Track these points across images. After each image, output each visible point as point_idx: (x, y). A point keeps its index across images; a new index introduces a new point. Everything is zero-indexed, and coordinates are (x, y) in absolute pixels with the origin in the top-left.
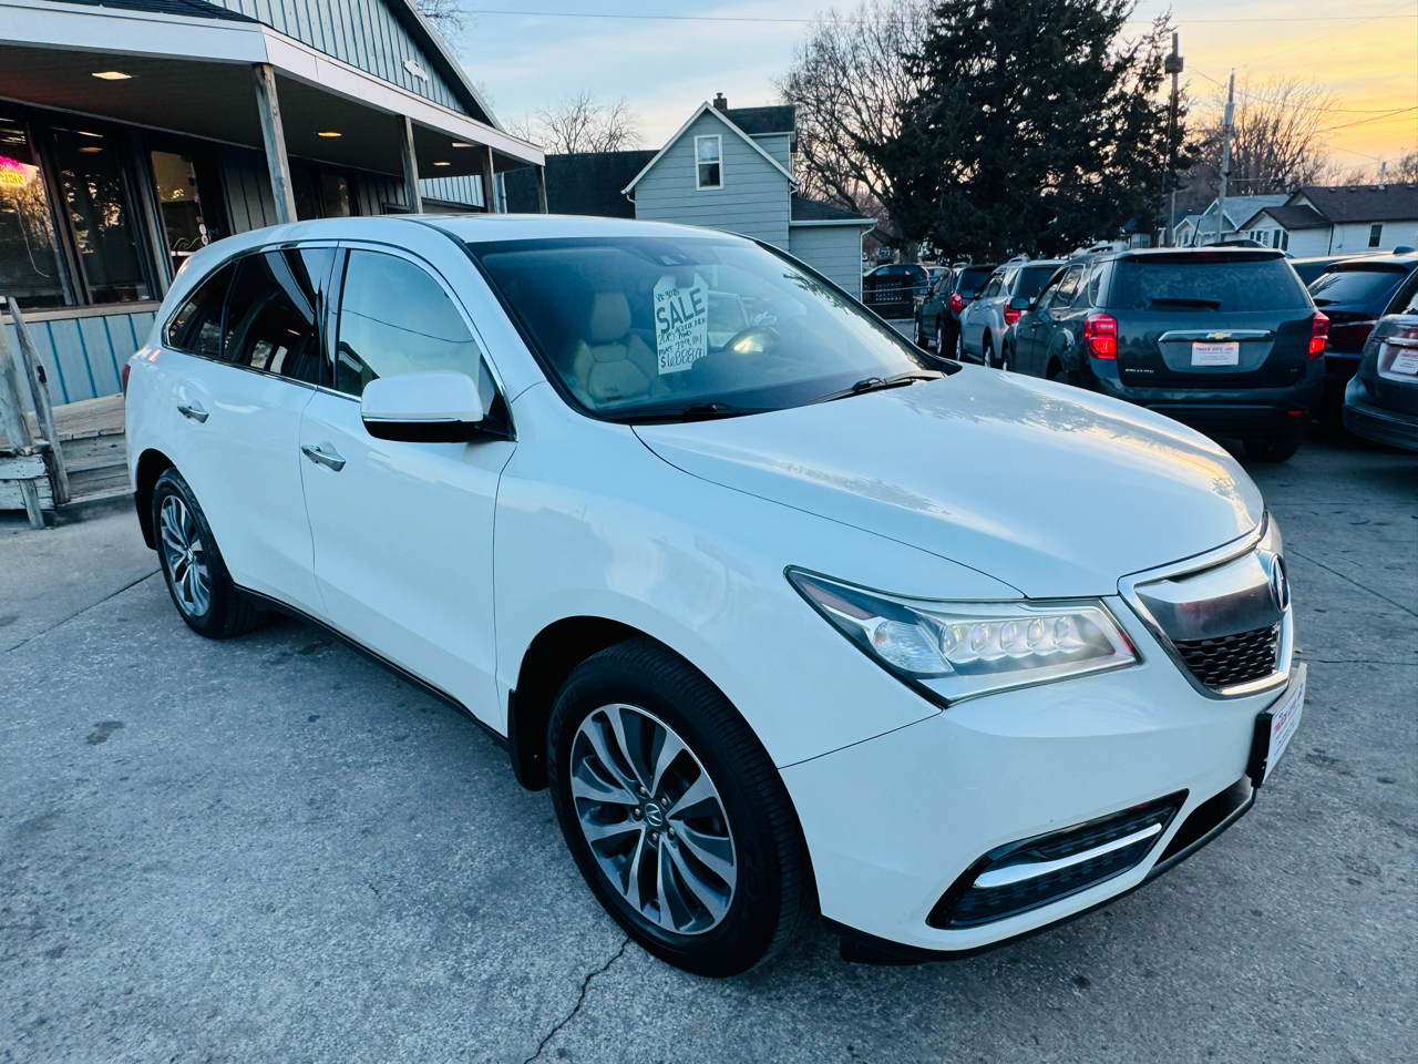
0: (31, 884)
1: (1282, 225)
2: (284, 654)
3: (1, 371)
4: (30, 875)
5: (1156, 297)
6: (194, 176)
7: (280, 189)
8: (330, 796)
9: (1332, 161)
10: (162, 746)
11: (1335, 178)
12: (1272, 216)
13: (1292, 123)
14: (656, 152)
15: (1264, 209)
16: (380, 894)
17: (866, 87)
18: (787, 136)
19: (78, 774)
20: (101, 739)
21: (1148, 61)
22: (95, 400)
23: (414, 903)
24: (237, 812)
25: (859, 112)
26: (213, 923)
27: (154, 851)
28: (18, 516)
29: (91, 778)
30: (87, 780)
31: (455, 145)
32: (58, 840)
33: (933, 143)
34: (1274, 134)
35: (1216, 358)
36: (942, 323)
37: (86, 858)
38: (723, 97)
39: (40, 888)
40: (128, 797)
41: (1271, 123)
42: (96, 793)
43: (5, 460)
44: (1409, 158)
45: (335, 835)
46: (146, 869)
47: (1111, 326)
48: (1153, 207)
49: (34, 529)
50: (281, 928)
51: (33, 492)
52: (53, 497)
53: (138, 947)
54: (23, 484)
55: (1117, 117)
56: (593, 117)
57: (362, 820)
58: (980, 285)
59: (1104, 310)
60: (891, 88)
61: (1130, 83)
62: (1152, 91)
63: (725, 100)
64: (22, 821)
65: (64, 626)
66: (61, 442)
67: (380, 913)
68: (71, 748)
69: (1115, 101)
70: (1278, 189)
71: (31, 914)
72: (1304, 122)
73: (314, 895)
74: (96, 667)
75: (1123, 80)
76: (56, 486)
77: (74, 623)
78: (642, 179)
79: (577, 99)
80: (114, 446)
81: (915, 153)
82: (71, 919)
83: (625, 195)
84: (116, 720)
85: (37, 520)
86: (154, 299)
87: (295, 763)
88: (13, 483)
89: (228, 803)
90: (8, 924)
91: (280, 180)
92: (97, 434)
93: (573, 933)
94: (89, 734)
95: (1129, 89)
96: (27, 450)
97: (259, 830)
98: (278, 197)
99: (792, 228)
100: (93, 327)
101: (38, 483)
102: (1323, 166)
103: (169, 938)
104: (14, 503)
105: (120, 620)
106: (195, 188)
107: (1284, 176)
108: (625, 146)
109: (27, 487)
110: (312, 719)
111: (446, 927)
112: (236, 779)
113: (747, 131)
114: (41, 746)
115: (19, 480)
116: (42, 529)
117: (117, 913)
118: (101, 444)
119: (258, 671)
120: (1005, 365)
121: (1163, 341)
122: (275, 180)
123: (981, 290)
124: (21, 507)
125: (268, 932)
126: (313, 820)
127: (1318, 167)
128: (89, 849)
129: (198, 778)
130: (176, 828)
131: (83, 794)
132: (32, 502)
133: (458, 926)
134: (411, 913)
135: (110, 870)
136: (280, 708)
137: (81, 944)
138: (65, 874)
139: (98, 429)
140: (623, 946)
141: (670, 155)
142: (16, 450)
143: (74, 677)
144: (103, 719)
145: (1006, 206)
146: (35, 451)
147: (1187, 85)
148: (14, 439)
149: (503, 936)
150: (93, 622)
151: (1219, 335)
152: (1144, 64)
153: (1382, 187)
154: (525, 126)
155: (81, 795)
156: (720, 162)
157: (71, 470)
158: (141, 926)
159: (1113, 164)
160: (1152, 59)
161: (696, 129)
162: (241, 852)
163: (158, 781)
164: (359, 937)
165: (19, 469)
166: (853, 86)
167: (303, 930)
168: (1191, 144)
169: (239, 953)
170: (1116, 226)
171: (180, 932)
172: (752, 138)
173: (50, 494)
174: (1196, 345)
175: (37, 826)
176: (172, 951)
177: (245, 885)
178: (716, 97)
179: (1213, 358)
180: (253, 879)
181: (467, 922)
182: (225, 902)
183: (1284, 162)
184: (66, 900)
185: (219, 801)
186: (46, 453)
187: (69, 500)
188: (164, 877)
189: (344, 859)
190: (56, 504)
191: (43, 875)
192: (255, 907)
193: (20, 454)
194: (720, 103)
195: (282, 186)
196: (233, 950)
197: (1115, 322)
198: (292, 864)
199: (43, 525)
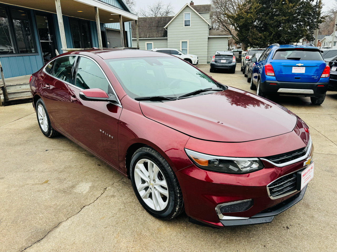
6: (47, 22)
14: (174, 17)
18: (209, 13)
31: (111, 14)
48: (311, 34)
52: (4, 99)
56: (162, 7)
63: (193, 3)
66: (7, 86)
76: (5, 96)
78: (170, 24)
80: (20, 87)
83: (165, 28)
92: (16, 84)
99: (209, 38)
101: (1, 95)
106: (47, 24)
108: (170, 15)
113: (198, 11)
118: (17, 87)
141: (177, 18)
154: (144, 9)
156: (190, 20)
157: (10, 92)
161: (184, 10)
168: (322, 17)
170: (299, 39)
172: (199, 13)
178: (191, 2)
186: (3, 88)
187: (8, 100)
194: (192, 4)
199: (2, 105)
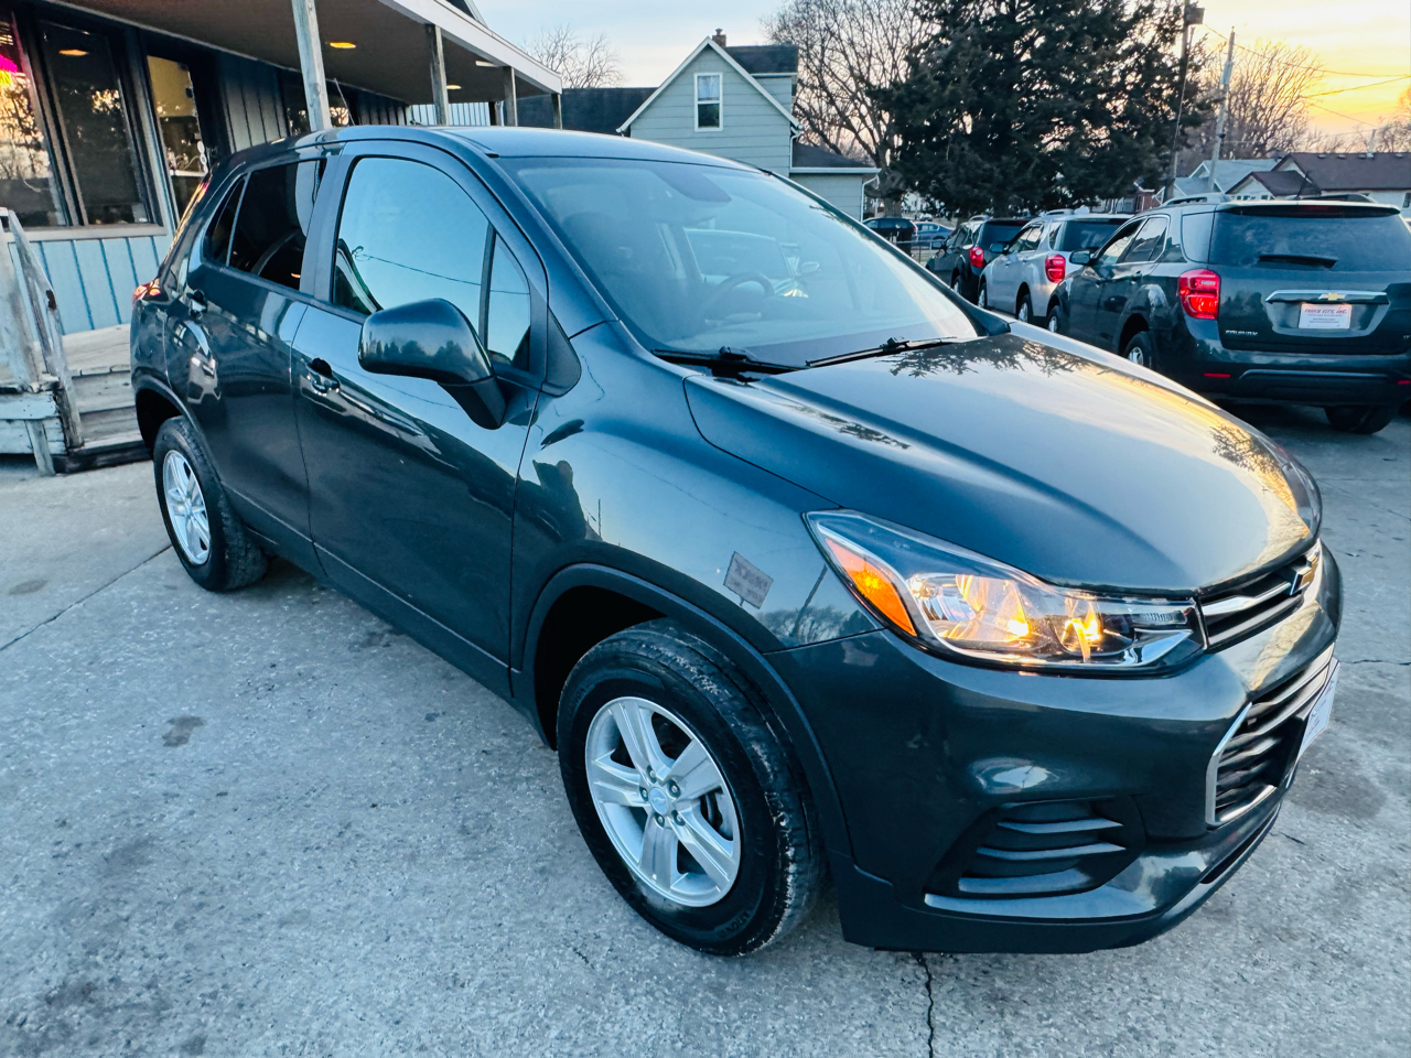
0: (138, 942)
1: (1268, 188)
2: (372, 634)
3: (5, 294)
4: (134, 929)
5: (1264, 253)
6: (191, 87)
7: (314, 96)
8: (485, 823)
9: (1312, 128)
10: (258, 751)
11: (1315, 145)
12: (1261, 181)
13: (1277, 86)
14: (653, 90)
15: (1252, 174)
16: (591, 962)
17: (855, 32)
18: (787, 76)
19: (163, 787)
20: (181, 740)
21: (1167, 11)
22: (93, 332)
23: (639, 976)
24: (376, 843)
25: (846, 57)
26: (389, 1004)
27: (285, 896)
28: (24, 461)
29: (181, 793)
30: (178, 795)
31: (479, 63)
32: (158, 878)
33: (944, 90)
34: (1258, 98)
35: (1326, 321)
36: (959, 277)
37: (201, 905)
38: (722, 33)
39: (153, 949)
40: (232, 819)
41: (1256, 87)
42: (192, 813)
43: (10, 397)
44: (1387, 129)
45: (506, 876)
46: (282, 923)
47: (1212, 283)
49: (43, 476)
50: (479, 1012)
51: (41, 434)
52: (65, 441)
53: (302, 1038)
54: (30, 426)
55: (1129, 70)
56: (572, 53)
57: (534, 855)
58: (1009, 239)
59: (1205, 266)
60: (881, 33)
61: (1146, 34)
62: (1168, 44)
63: (724, 37)
64: (108, 851)
65: (104, 594)
66: (73, 378)
67: (601, 991)
68: (148, 751)
69: (1129, 53)
70: (1259, 155)
71: (149, 987)
72: (1287, 87)
73: (508, 963)
74: (153, 646)
75: (1142, 30)
76: (68, 428)
77: (115, 590)
78: (638, 117)
79: (554, 33)
80: (123, 382)
81: (924, 100)
82: (202, 995)
83: (620, 134)
84: (193, 714)
85: (46, 466)
86: (152, 222)
87: (428, 777)
88: (18, 424)
89: (360, 830)
90: (121, 1001)
91: (315, 87)
92: (108, 371)
93: (857, 1023)
94: (164, 733)
95: (1145, 40)
96: (35, 386)
97: (409, 868)
98: (312, 106)
99: (792, 176)
100: (87, 251)
101: (47, 424)
102: (1303, 133)
103: (338, 1024)
104: (20, 447)
105: (168, 587)
106: (193, 100)
107: (1265, 141)
109: (34, 429)
110: (430, 718)
111: (692, 1012)
112: (362, 796)
113: (750, 70)
114: (111, 748)
115: (25, 420)
116: (53, 476)
117: (262, 986)
118: (111, 381)
119: (346, 654)
120: (1053, 324)
121: (1271, 302)
122: (310, 86)
123: (1011, 243)
124: (28, 451)
125: (465, 1018)
126: (473, 855)
127: (1300, 133)
128: (202, 893)
129: (313, 794)
130: (305, 864)
131: (177, 814)
132: (41, 447)
133: (707, 1012)
134: (639, 991)
135: (235, 925)
136: (387, 702)
137: (225, 1034)
138: (179, 927)
139: (110, 365)
140: (930, 1044)
141: (668, 93)
142: (22, 387)
143: (130, 658)
144: (177, 715)
145: (1015, 159)
146: (44, 388)
147: (1204, 39)
148: (16, 375)
149: (770, 1027)
150: (136, 590)
151: (1332, 296)
152: (1162, 14)
153: (1370, 155)
155: (173, 813)
156: (721, 102)
157: (83, 410)
158: (298, 1008)
159: (1120, 119)
160: (1171, 9)
161: (696, 64)
162: (396, 899)
163: (264, 798)
164: (585, 1026)
165: (26, 407)
166: (842, 31)
167: (510, 1015)
169: (436, 1049)
171: (350, 1016)
172: (756, 78)
173: (61, 436)
174: (1305, 307)
175: (130, 856)
176: (347, 1046)
177: (413, 947)
178: (715, 34)
179: (1321, 320)
180: (421, 939)
181: (716, 1005)
182: (397, 972)
183: (1267, 128)
184: (190, 966)
185: (348, 826)
186: (56, 389)
187: (83, 444)
188: (308, 934)
189: (530, 911)
190: (67, 449)
191: (151, 929)
192: (436, 979)
193: (26, 391)
194: (720, 39)
195: (318, 94)
196: (428, 1045)
197: (1218, 279)
198: (465, 918)
199: (53, 472)
